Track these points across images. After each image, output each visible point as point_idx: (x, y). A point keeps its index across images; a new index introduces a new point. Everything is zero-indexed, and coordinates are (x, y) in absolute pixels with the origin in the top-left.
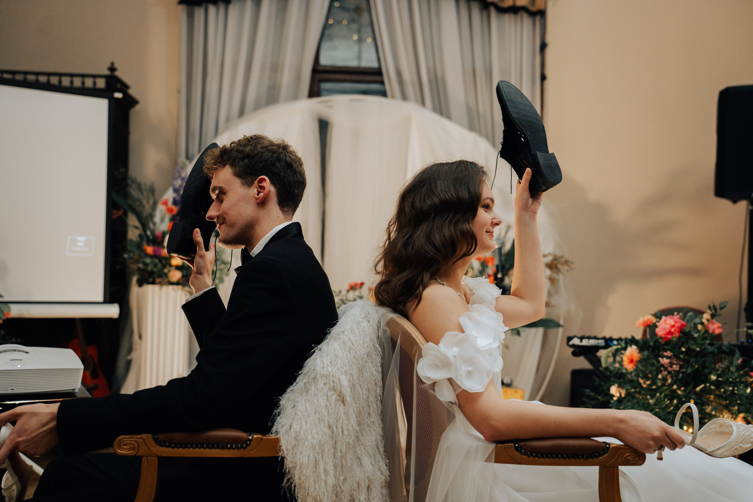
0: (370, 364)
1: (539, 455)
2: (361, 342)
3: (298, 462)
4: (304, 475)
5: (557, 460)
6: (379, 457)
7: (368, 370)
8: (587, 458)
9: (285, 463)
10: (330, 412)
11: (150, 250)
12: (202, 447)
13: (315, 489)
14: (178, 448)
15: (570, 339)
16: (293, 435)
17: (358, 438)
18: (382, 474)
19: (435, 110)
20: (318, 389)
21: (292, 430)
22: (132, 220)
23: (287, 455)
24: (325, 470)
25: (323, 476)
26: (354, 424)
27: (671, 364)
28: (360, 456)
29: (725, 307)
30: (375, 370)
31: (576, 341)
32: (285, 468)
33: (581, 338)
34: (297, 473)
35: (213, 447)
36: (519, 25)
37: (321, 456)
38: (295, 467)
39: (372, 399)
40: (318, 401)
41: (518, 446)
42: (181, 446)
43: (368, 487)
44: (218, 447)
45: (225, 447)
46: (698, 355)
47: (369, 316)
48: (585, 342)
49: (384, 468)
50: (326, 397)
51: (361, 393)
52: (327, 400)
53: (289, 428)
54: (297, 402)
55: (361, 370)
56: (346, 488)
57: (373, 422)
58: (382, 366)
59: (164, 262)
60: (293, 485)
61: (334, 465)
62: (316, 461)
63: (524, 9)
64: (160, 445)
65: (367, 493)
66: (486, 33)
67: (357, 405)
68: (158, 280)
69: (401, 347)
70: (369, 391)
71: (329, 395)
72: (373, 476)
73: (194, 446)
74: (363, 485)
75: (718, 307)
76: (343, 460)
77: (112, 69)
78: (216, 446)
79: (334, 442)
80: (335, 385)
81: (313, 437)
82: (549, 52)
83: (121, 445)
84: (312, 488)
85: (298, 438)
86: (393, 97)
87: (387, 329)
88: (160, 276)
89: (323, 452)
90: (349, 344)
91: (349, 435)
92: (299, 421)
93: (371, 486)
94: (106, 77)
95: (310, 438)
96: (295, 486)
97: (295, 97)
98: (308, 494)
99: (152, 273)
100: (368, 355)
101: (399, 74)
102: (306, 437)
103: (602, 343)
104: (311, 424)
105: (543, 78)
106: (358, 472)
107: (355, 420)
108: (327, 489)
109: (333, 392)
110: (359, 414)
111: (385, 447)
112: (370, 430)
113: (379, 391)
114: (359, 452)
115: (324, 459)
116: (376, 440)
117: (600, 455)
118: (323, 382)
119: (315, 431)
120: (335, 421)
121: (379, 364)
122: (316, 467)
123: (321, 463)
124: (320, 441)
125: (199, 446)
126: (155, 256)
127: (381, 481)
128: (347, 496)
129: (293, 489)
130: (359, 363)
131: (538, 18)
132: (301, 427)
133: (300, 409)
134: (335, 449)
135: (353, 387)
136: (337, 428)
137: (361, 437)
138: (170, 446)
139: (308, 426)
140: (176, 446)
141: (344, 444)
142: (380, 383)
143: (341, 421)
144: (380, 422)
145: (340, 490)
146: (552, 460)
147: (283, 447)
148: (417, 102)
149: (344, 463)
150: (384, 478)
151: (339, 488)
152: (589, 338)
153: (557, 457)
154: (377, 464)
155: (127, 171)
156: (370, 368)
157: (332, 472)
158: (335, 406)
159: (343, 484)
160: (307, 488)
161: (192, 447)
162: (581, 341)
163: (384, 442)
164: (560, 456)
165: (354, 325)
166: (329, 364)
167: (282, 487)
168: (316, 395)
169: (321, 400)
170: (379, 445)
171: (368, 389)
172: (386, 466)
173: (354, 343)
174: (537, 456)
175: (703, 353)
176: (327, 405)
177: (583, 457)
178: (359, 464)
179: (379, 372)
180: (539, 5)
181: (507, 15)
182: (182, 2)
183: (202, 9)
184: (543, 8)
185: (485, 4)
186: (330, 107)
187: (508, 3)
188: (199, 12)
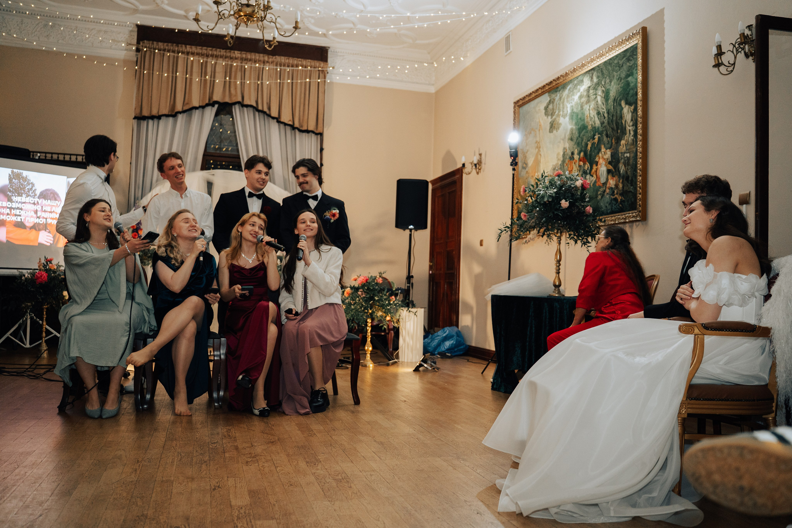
27: (362, 294)
36: (310, 138)
46: (372, 290)
63: (313, 132)
66: (294, 142)
82: (324, 152)
97: (194, 170)
131: (319, 136)
175: (374, 290)
180: (319, 130)
181: (304, 134)
182: (135, 118)
183: (145, 122)
184: (322, 132)
185: (293, 127)
186: (213, 175)
187: (305, 128)
188: (144, 124)
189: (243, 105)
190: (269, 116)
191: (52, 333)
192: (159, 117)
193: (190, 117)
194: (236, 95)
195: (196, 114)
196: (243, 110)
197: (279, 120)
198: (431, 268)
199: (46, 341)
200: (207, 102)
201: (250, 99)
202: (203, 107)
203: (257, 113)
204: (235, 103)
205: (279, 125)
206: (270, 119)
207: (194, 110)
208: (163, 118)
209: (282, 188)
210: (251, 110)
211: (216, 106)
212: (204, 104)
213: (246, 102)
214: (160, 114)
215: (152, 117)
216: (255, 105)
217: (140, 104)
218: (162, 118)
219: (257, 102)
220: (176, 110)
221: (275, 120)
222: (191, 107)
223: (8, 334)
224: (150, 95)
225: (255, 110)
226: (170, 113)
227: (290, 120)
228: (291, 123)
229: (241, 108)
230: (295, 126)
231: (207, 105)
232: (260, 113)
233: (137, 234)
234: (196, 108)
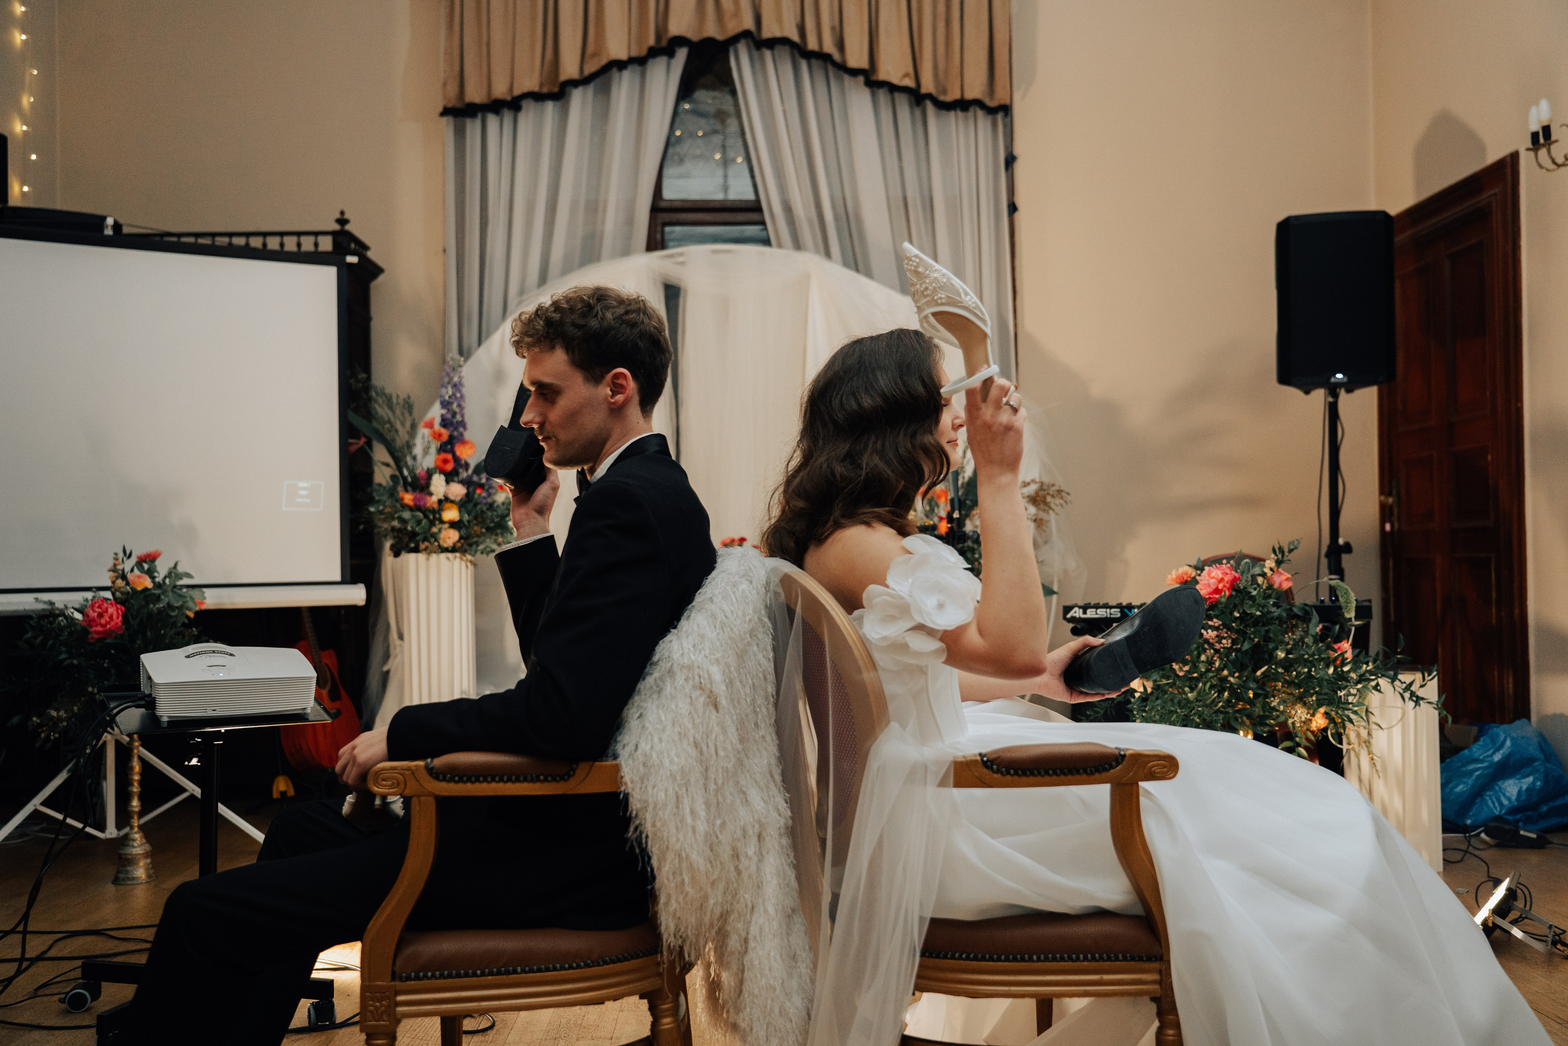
0: (755, 648)
1: (1020, 772)
2: (740, 613)
3: (650, 800)
4: (660, 819)
5: (1047, 779)
6: (774, 790)
7: (752, 657)
8: (1092, 773)
9: (630, 802)
10: (697, 721)
11: (408, 498)
12: (501, 780)
13: (678, 840)
14: (465, 782)
15: (1067, 609)
16: (641, 759)
17: (740, 762)
18: (780, 815)
19: (846, 264)
20: (675, 688)
21: (639, 751)
22: (380, 454)
23: (633, 790)
24: (692, 812)
25: (689, 820)
26: (734, 741)
27: (1220, 638)
28: (744, 789)
29: (1296, 548)
30: (764, 656)
31: (1077, 613)
32: (630, 809)
33: (1085, 608)
34: (649, 816)
35: (518, 780)
36: (972, 128)
37: (684, 789)
38: (646, 807)
39: (760, 701)
40: (677, 706)
41: (988, 761)
42: (469, 780)
43: (759, 836)
44: (525, 780)
45: (535, 779)
46: (1257, 622)
47: (751, 574)
48: (1091, 614)
49: (783, 806)
50: (688, 700)
51: (742, 693)
52: (691, 704)
53: (633, 748)
54: (645, 709)
55: (741, 656)
56: (726, 837)
57: (763, 737)
58: (775, 649)
59: (431, 517)
60: (644, 836)
61: (705, 803)
62: (677, 797)
63: (978, 103)
64: (437, 778)
65: (757, 843)
67: (737, 712)
68: (422, 546)
69: (803, 620)
70: (754, 689)
71: (693, 696)
72: (766, 817)
73: (489, 779)
74: (751, 832)
75: (1286, 550)
76: (719, 795)
77: (342, 221)
78: (522, 779)
79: (704, 767)
80: (702, 681)
81: (672, 761)
82: (1019, 167)
83: (380, 781)
84: (674, 839)
85: (649, 764)
86: (780, 245)
87: (780, 591)
88: (425, 539)
89: (687, 785)
90: (721, 617)
91: (727, 756)
92: (650, 738)
93: (764, 834)
94: (333, 233)
95: (667, 762)
96: (647, 837)
97: (626, 251)
98: (667, 847)
99: (413, 535)
100: (752, 633)
101: (788, 210)
102: (661, 761)
103: (1116, 613)
104: (668, 742)
105: (1013, 208)
106: (743, 813)
107: (735, 734)
108: (696, 839)
109: (699, 692)
110: (741, 724)
111: (783, 774)
112: (758, 749)
113: (771, 689)
114: (743, 783)
115: (690, 794)
116: (769, 765)
117: (1112, 767)
118: (684, 677)
119: (674, 752)
120: (705, 737)
121: (769, 648)
122: (677, 807)
123: (686, 801)
124: (682, 767)
125: (497, 779)
126: (417, 508)
127: (778, 826)
128: (728, 849)
129: (644, 841)
130: (737, 647)
131: (1000, 116)
132: (652, 747)
133: (650, 719)
134: (706, 778)
135: (730, 684)
136: (708, 746)
137: (746, 761)
138: (452, 780)
139: (663, 744)
140: (461, 780)
141: (720, 771)
142: (771, 677)
143: (714, 736)
144: (774, 737)
145: (717, 841)
146: (1039, 779)
147: (627, 779)
148: (817, 252)
149: (721, 799)
150: (782, 821)
151: (714, 838)
152: (1097, 606)
153: (1047, 773)
154: (772, 799)
155: (369, 378)
156: (755, 655)
157: (702, 814)
158: (704, 713)
159: (721, 832)
160: (665, 838)
161: (485, 780)
162: (1085, 613)
163: (781, 767)
164: (1051, 772)
165: (728, 588)
166: (691, 648)
167: (627, 839)
168: (673, 697)
169: (681, 705)
170: (774, 771)
171: (754, 685)
172: (787, 803)
173: (729, 615)
174: (1016, 774)
175: (1265, 620)
176: (690, 713)
177: (1085, 772)
178: (744, 801)
179: (769, 660)
180: (1001, 97)
181: (952, 114)
182: (446, 112)
183: (478, 123)
184: (1008, 102)
185: (917, 97)
186: (682, 263)
187: (953, 95)
188: (473, 127)
189: (758, 42)
190: (843, 68)
191: (183, 790)
192: (514, 104)
193: (605, 91)
194: (737, 13)
195: (624, 84)
196: (762, 59)
197: (874, 78)
198: (1385, 513)
199: (141, 828)
200: (651, 41)
201: (779, 20)
202: (640, 62)
203: (804, 65)
204: (734, 40)
205: (874, 95)
206: (847, 79)
207: (614, 72)
208: (528, 106)
209: (891, 286)
210: (784, 53)
211: (682, 54)
212: (644, 52)
213: (770, 30)
214: (517, 92)
215: (496, 106)
216: (795, 37)
217: (457, 68)
218: (525, 104)
219: (802, 29)
220: (563, 77)
221: (861, 79)
222: (604, 61)
223: (35, 803)
224: (485, 40)
225: (795, 52)
226: (545, 90)
227: (906, 75)
228: (909, 82)
229: (755, 53)
230: (924, 90)
231: (654, 52)
232: (814, 61)
233: (450, 456)
234: (620, 65)
